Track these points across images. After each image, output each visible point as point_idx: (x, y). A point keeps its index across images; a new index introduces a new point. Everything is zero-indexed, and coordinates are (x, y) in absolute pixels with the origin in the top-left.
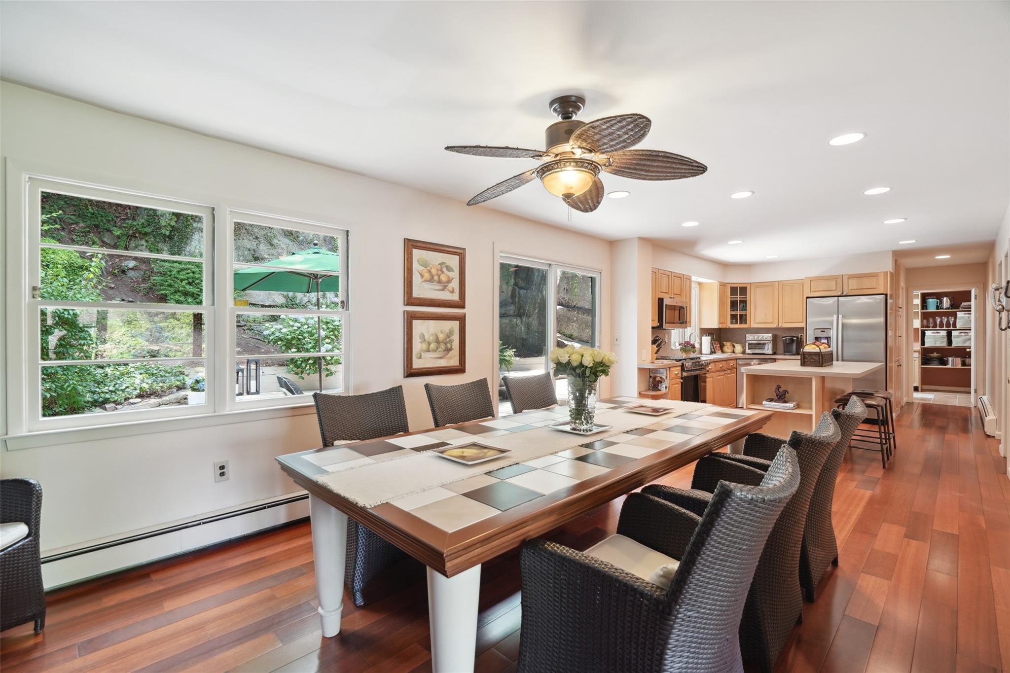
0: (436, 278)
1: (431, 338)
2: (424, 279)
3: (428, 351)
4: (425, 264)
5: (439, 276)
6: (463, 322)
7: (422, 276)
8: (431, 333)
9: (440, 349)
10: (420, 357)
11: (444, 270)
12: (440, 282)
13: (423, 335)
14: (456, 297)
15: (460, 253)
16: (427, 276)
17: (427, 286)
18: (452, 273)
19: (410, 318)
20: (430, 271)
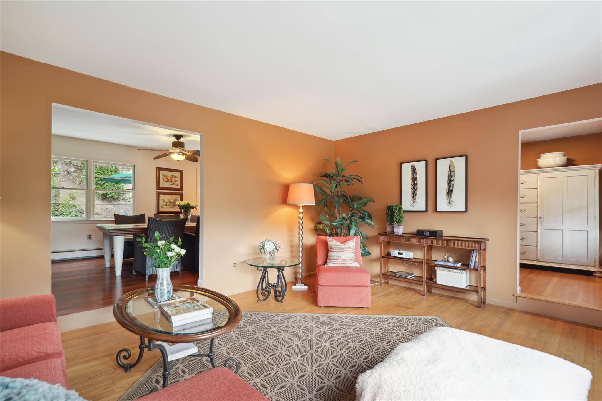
0: (170, 180)
1: (168, 201)
2: (164, 181)
3: (166, 205)
4: (165, 176)
5: (171, 180)
6: (182, 196)
7: (164, 180)
8: (167, 199)
9: (171, 205)
10: (163, 207)
11: (174, 177)
12: (171, 182)
13: (164, 200)
14: (179, 187)
15: (181, 172)
16: (166, 180)
17: (166, 183)
18: (177, 179)
19: (159, 194)
20: (167, 178)
